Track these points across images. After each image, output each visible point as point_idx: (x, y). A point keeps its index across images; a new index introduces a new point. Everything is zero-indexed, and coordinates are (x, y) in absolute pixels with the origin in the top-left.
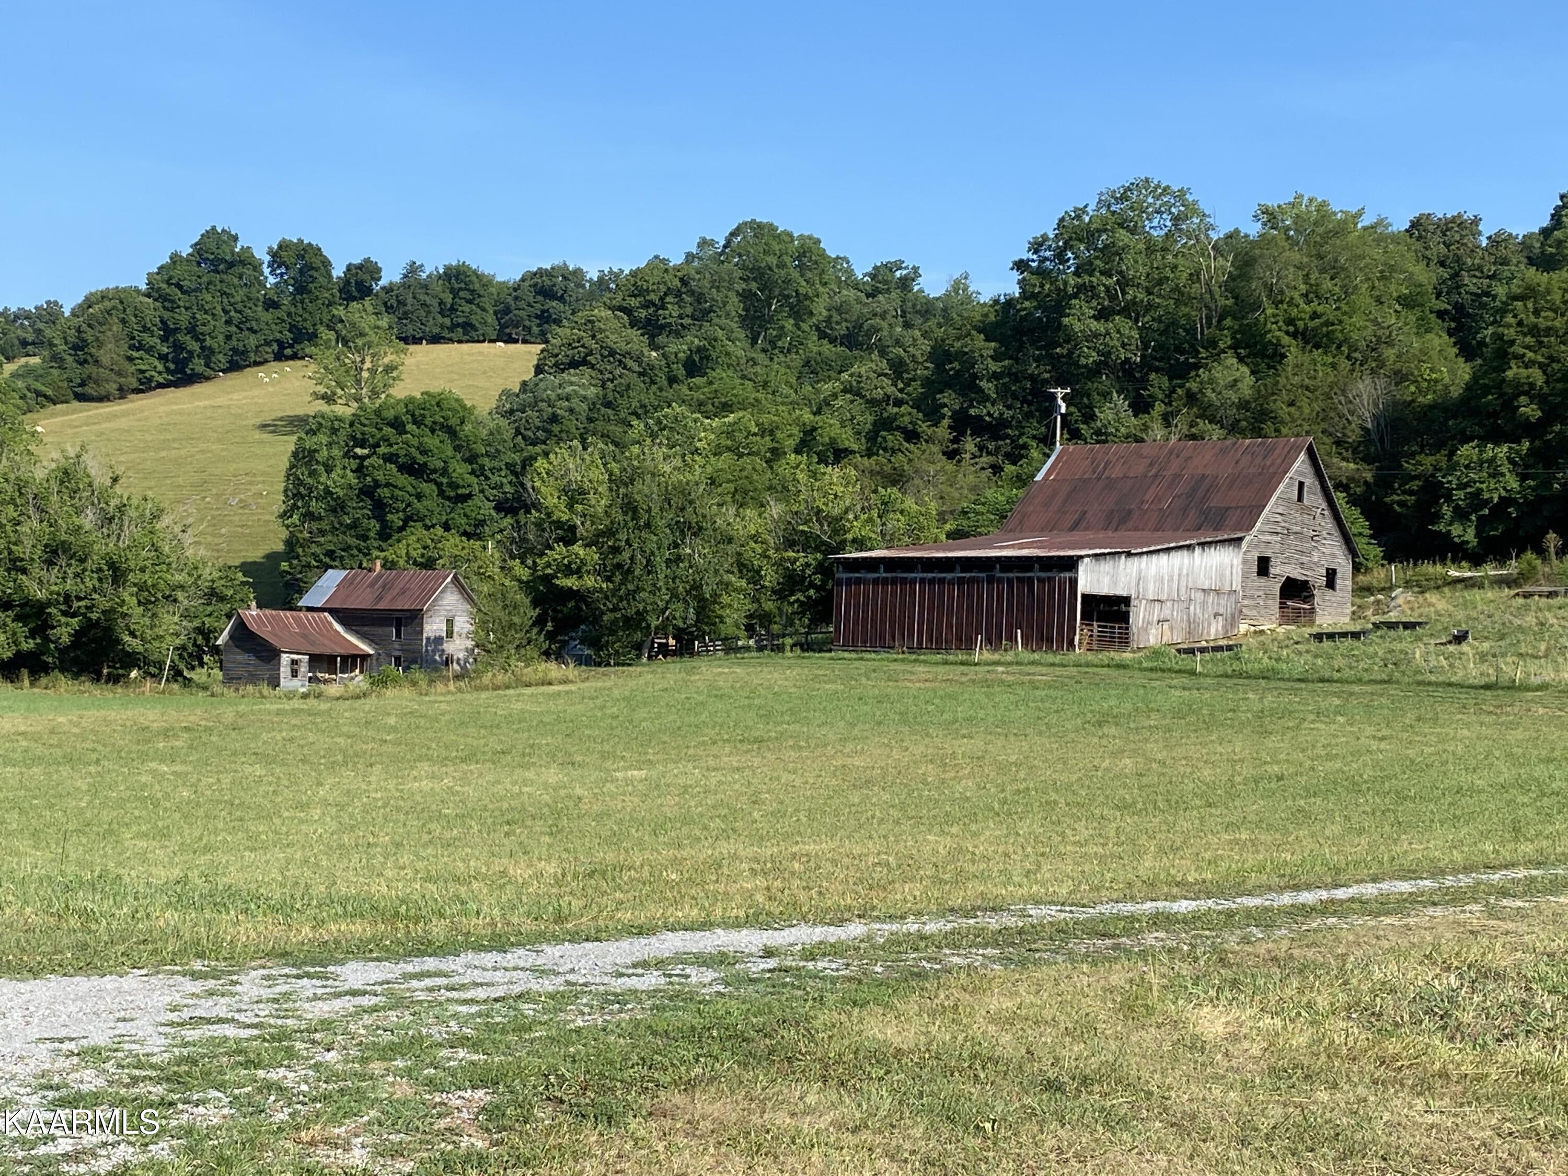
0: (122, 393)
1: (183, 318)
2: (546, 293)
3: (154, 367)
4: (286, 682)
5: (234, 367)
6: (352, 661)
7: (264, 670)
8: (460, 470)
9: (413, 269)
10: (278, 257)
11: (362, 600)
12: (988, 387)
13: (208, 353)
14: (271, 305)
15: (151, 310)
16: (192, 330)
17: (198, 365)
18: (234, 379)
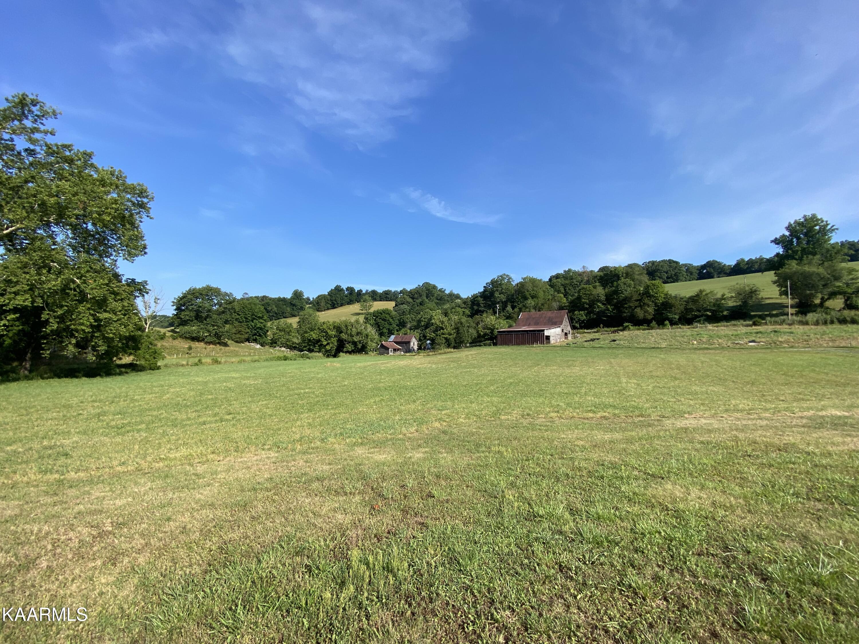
0: (325, 310)
1: (334, 298)
2: (387, 294)
3: (329, 306)
4: (390, 353)
5: (341, 306)
6: (398, 349)
7: (386, 352)
8: (391, 320)
9: (367, 291)
10: (348, 289)
11: (399, 340)
12: (482, 305)
13: (338, 304)
14: (346, 296)
15: (329, 297)
16: (335, 300)
17: (336, 306)
18: (341, 308)
